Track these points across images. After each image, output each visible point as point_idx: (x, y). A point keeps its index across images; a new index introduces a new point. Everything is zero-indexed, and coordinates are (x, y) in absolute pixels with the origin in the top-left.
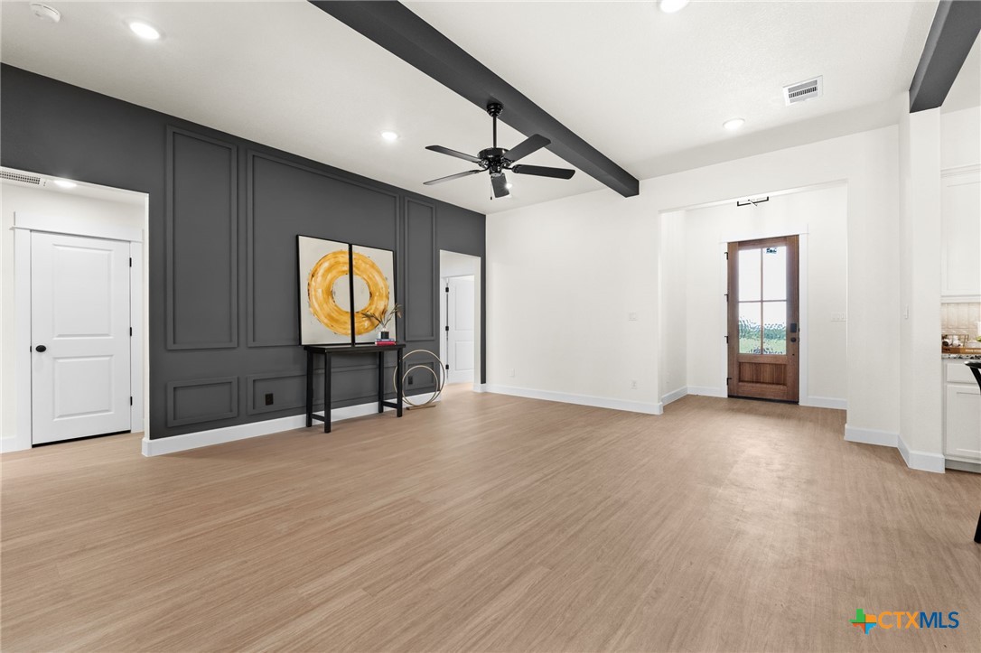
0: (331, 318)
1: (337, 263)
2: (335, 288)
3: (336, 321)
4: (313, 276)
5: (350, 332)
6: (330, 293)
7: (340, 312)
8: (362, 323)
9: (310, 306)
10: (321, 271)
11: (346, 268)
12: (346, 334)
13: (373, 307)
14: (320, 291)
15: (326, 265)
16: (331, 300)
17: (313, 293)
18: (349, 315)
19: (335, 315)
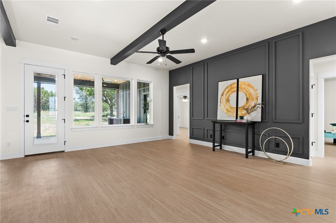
0: (228, 110)
1: (232, 88)
2: (230, 99)
3: (230, 111)
4: (222, 95)
5: (235, 116)
6: (228, 101)
7: (232, 108)
8: (241, 113)
9: (220, 106)
10: (225, 93)
11: (236, 89)
12: (233, 117)
13: (248, 105)
14: (224, 100)
15: (227, 90)
16: (228, 103)
17: (222, 101)
18: (236, 109)
19: (230, 109)
